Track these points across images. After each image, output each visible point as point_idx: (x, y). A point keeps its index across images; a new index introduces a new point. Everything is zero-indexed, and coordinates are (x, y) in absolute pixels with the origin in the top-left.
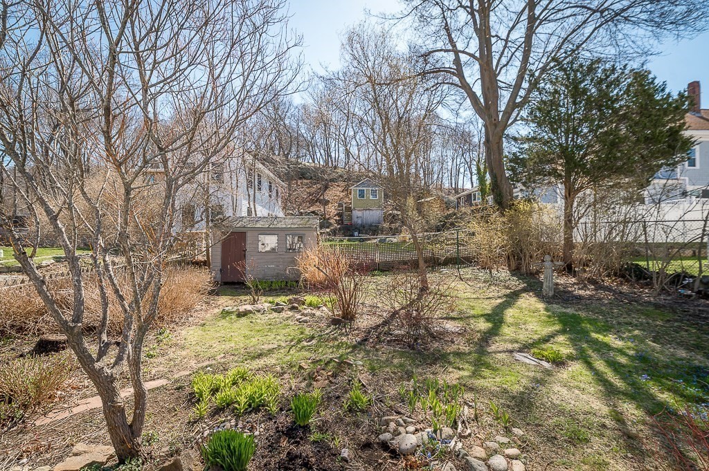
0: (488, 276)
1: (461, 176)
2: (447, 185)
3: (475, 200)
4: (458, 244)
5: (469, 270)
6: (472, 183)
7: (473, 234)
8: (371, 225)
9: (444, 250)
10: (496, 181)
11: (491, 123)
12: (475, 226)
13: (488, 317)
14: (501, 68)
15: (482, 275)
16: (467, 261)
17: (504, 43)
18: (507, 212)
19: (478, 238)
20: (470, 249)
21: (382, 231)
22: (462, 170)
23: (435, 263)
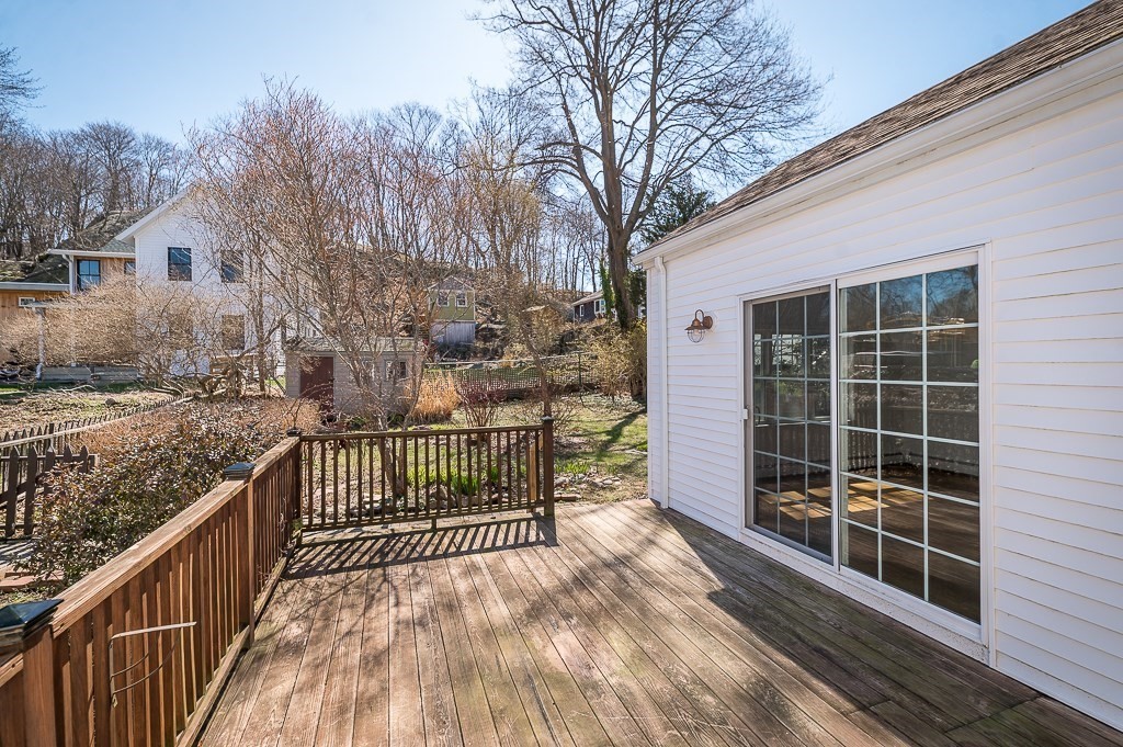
0: (610, 402)
1: (580, 274)
2: (560, 286)
3: (598, 310)
4: (580, 369)
5: (592, 397)
6: (594, 284)
7: (596, 357)
8: (458, 345)
9: (564, 377)
10: (620, 296)
11: (614, 229)
12: (597, 348)
13: (608, 433)
14: (626, 164)
15: (605, 401)
16: (591, 388)
17: (629, 130)
18: (630, 334)
19: (600, 362)
20: (592, 375)
21: (475, 354)
22: (581, 265)
23: (555, 391)
